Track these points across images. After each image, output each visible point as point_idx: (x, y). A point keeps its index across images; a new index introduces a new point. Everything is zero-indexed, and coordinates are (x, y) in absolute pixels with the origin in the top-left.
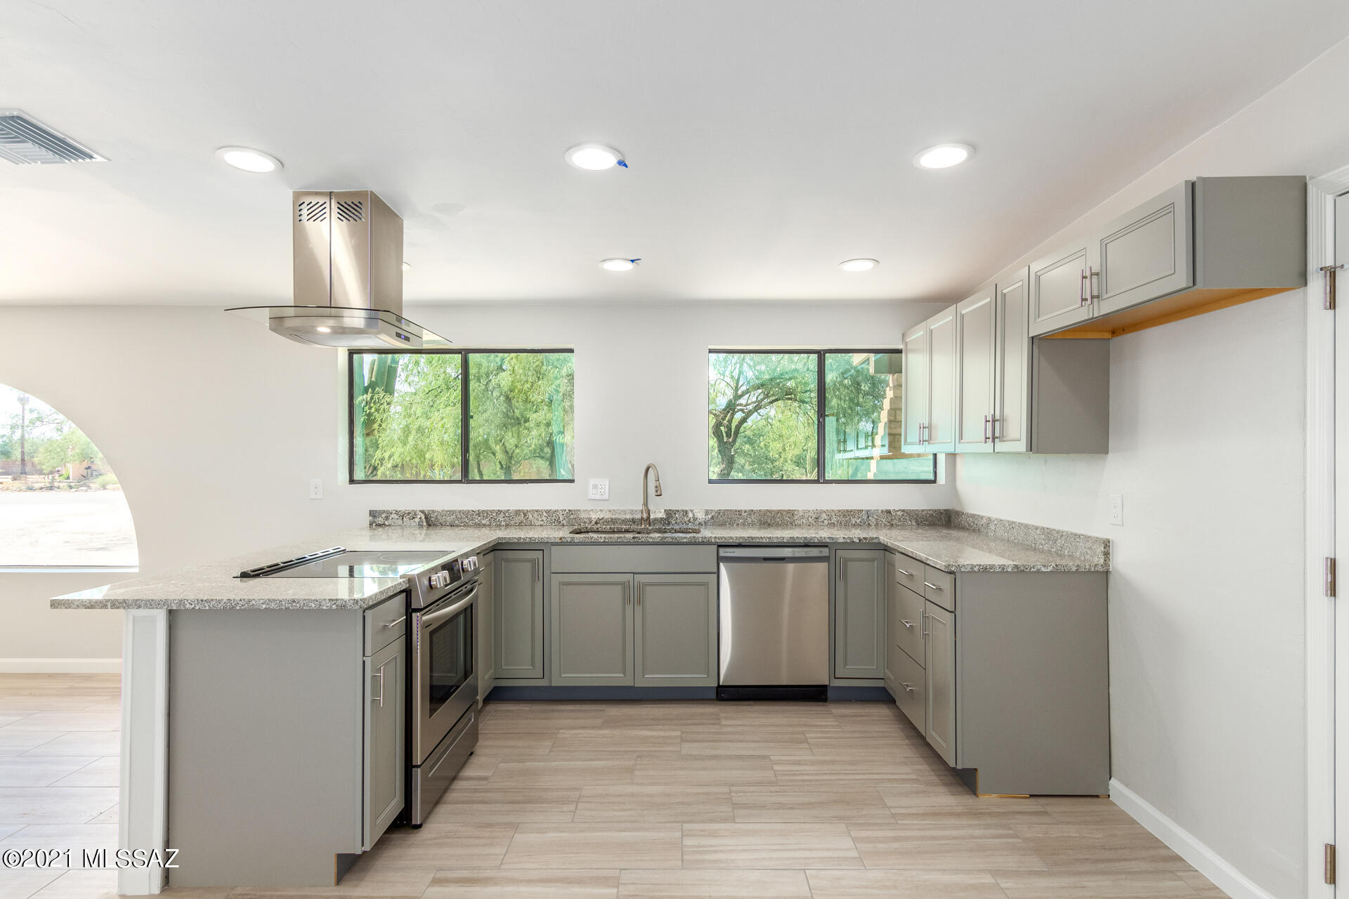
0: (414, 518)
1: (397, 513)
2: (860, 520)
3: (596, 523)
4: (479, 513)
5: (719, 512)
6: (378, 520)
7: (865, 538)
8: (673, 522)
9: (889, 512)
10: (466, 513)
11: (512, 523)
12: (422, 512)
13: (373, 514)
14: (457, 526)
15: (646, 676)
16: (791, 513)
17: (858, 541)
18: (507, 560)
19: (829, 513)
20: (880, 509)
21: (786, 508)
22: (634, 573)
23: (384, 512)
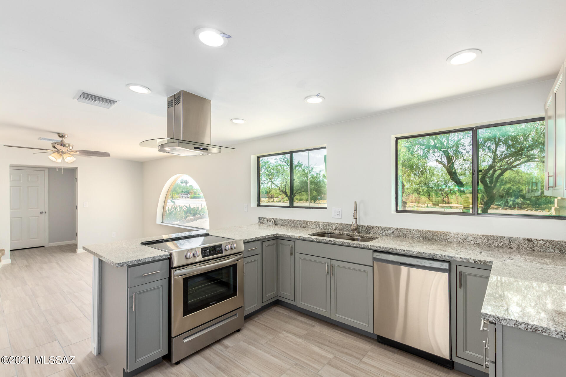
0: (271, 221)
1: (266, 218)
2: (502, 244)
3: (335, 229)
4: (291, 221)
5: (397, 229)
6: (261, 220)
7: (480, 261)
8: (372, 233)
9: (530, 240)
10: (287, 220)
11: (302, 226)
12: (273, 219)
13: (260, 218)
14: (284, 226)
15: (336, 315)
16: (445, 234)
17: (474, 262)
18: (281, 244)
19: (475, 238)
20: (522, 237)
21: (442, 230)
22: (331, 259)
23: (262, 218)
